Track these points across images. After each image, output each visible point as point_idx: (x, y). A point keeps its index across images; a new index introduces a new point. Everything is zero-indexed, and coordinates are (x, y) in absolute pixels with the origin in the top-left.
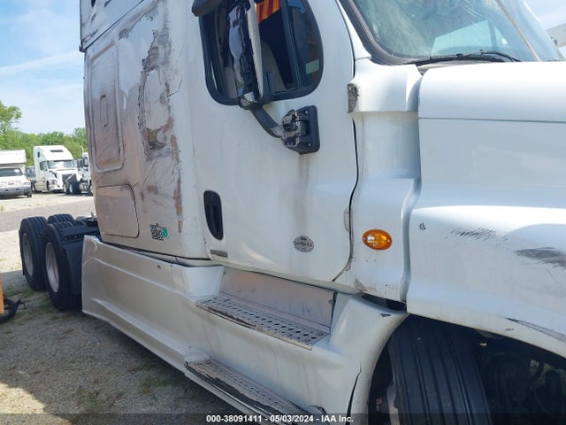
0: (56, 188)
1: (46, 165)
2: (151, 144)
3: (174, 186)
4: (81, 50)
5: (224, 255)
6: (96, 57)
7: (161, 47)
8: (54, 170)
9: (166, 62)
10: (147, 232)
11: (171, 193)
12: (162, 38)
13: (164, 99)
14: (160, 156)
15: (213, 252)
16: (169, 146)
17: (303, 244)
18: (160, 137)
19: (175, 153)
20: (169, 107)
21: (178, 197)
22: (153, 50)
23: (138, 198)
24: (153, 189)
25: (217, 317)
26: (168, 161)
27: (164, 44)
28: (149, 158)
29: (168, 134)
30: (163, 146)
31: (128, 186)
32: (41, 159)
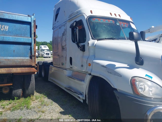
0: (44, 56)
1: (42, 50)
2: (63, 48)
3: (65, 56)
4: (53, 29)
5: (72, 68)
6: (55, 31)
7: (65, 32)
8: (44, 52)
9: (66, 35)
10: (61, 64)
11: (65, 57)
12: (66, 30)
13: (65, 41)
14: (64, 50)
15: (71, 67)
16: (65, 49)
17: (82, 66)
18: (64, 47)
19: (66, 50)
20: (66, 42)
21: (66, 58)
22: (64, 32)
23: (60, 57)
24: (62, 56)
25: (70, 78)
26: (65, 52)
27: (66, 31)
28: (62, 51)
29: (65, 47)
30: (64, 49)
31: (59, 55)
32: (41, 49)
